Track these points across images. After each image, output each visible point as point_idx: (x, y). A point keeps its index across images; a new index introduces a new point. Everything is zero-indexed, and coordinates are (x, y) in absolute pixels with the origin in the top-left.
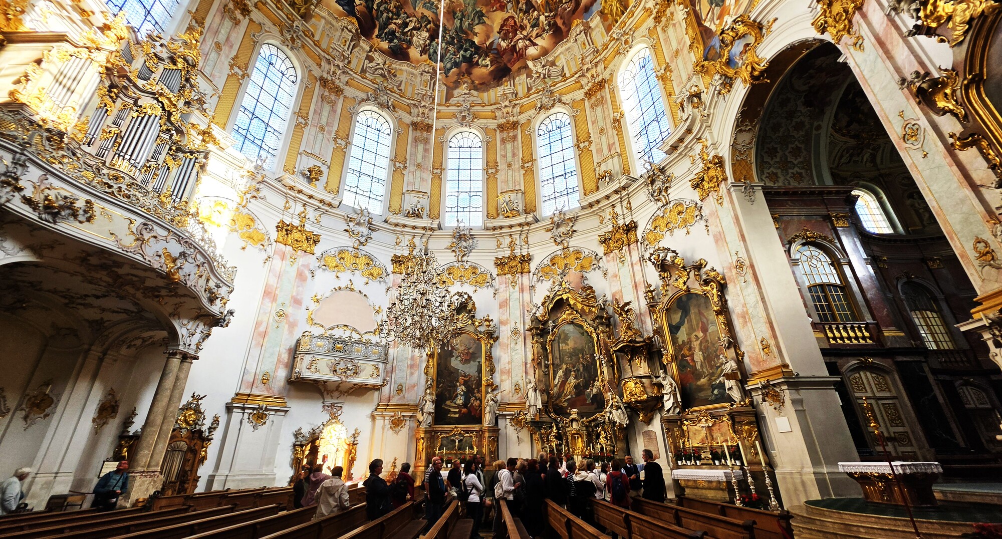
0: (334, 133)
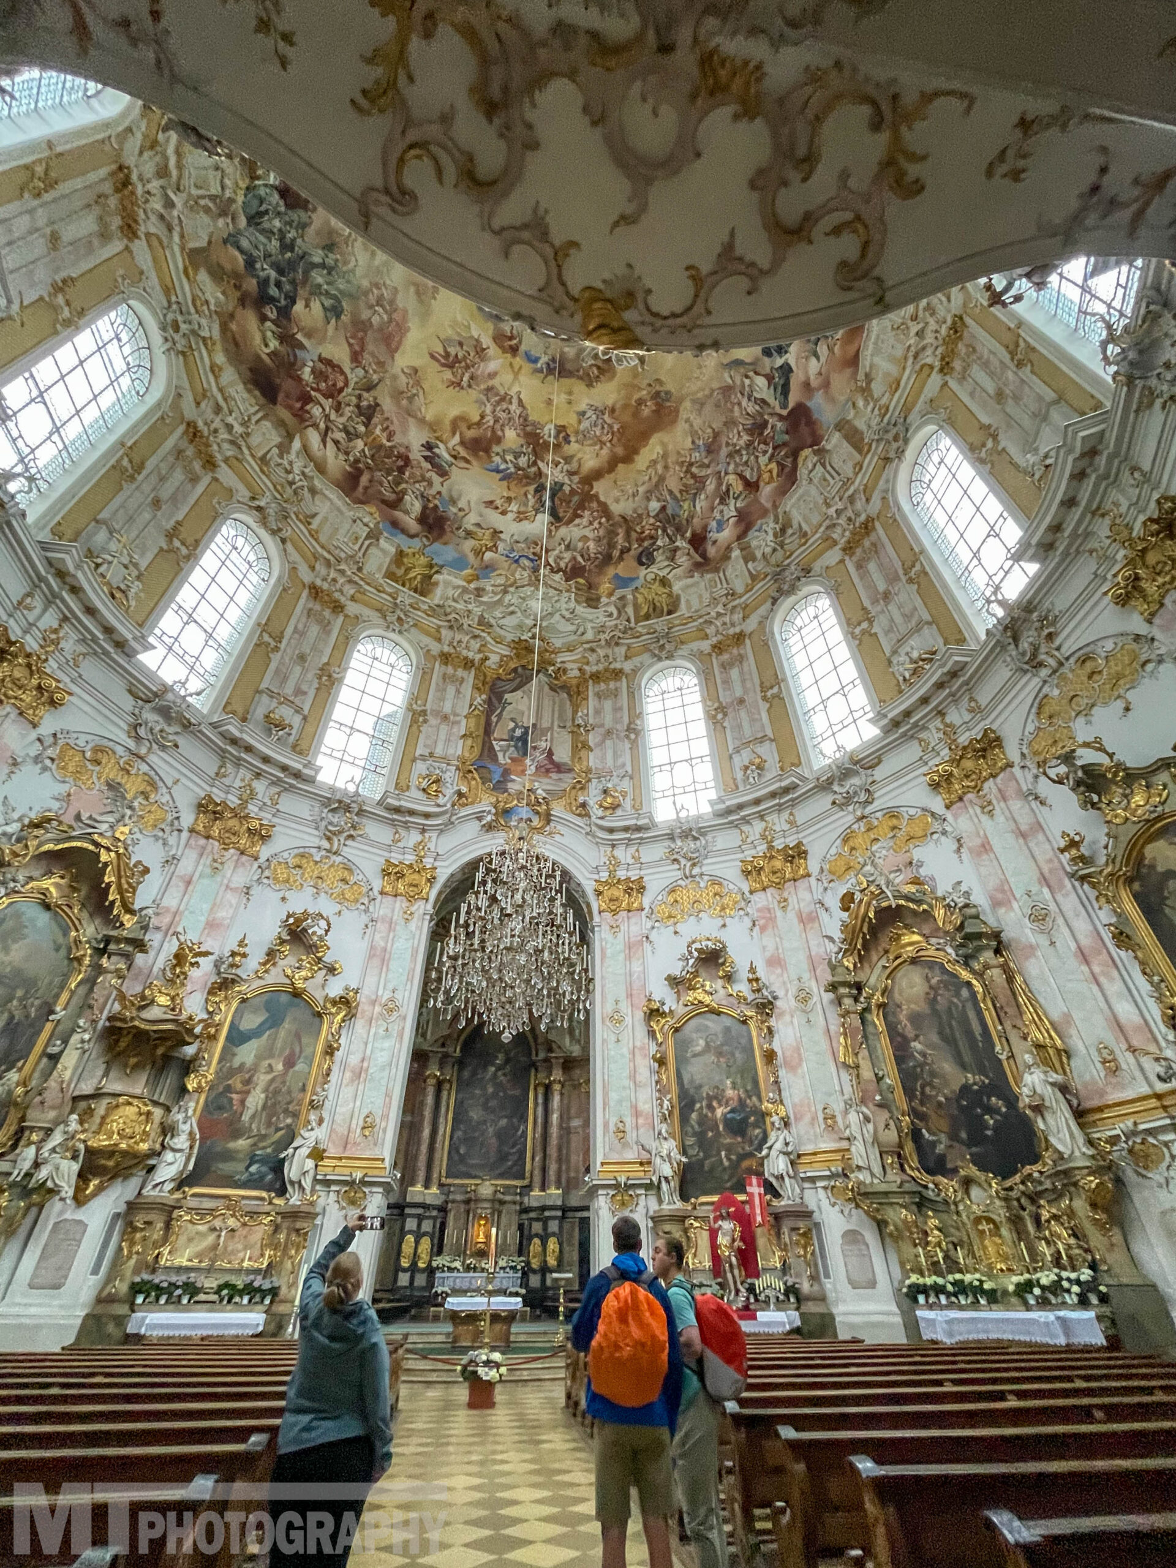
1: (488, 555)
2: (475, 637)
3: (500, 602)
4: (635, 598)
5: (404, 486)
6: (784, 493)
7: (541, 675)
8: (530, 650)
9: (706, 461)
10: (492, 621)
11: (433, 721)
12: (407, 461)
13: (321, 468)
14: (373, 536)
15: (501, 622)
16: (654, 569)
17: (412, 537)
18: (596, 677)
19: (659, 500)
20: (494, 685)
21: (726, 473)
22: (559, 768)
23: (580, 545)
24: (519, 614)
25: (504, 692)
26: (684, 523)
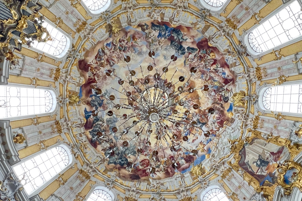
0: (43, 139)
1: (205, 148)
3: (219, 151)
4: (237, 106)
6: (219, 51)
9: (206, 75)
11: (238, 193)
12: (172, 157)
13: (160, 179)
14: (182, 177)
15: (225, 153)
16: (230, 98)
17: (189, 167)
18: (255, 127)
19: (212, 92)
20: (240, 164)
21: (210, 69)
23: (215, 119)
24: (225, 147)
25: (244, 162)
26: (220, 85)
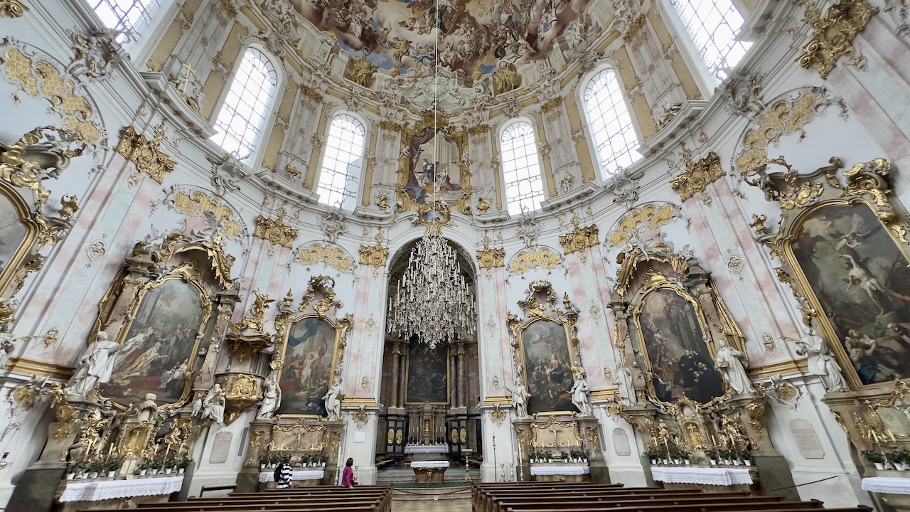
1: (404, 58)
2: (400, 111)
3: (413, 87)
4: (494, 79)
5: (349, 16)
7: (440, 132)
8: (432, 116)
10: (409, 100)
11: (379, 164)
13: (298, 9)
14: (335, 51)
15: (415, 100)
16: (505, 59)
17: (357, 49)
18: (472, 131)
19: (507, 13)
20: (413, 139)
22: (453, 187)
23: (459, 47)
24: (425, 94)
25: (419, 144)
26: (523, 27)
